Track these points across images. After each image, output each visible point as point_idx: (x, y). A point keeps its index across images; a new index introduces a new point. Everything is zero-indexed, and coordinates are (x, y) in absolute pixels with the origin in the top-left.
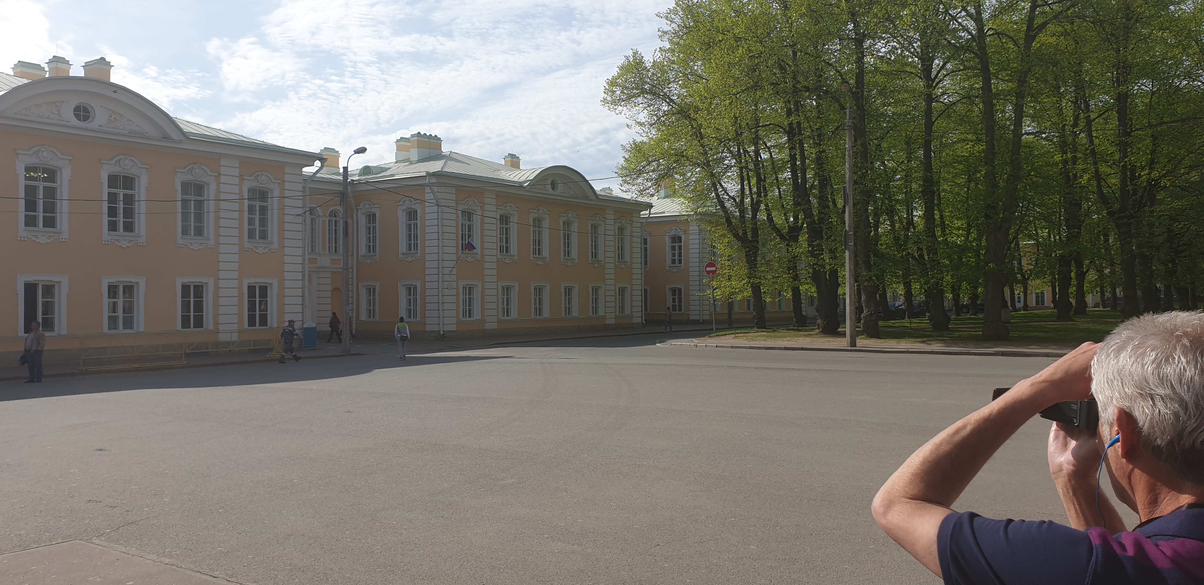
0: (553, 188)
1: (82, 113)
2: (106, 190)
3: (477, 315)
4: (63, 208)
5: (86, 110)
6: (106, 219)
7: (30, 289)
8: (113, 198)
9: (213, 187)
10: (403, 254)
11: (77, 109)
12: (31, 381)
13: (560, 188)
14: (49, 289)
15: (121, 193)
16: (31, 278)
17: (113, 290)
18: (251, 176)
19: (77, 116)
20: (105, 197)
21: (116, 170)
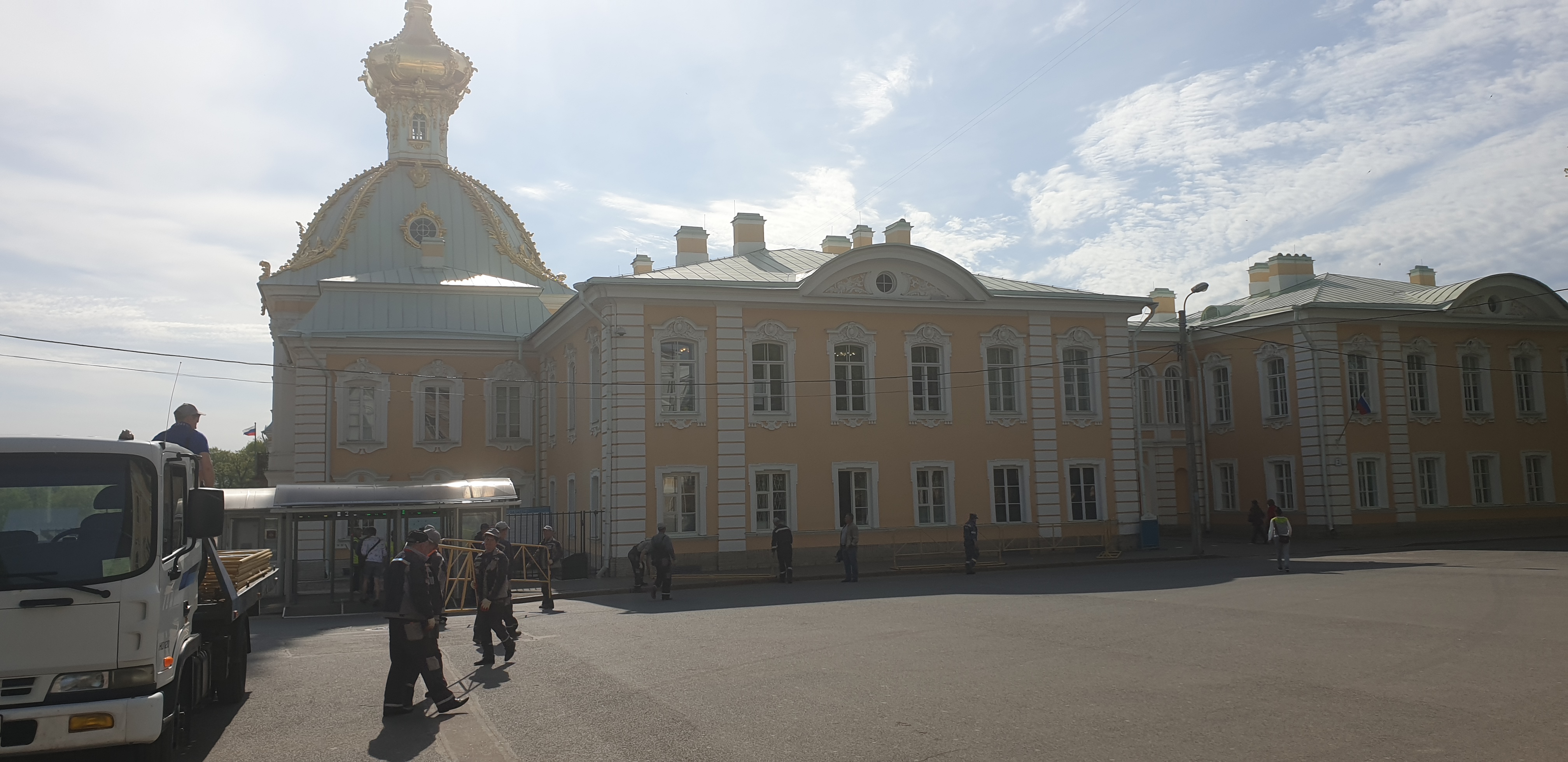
0: (1493, 309)
1: (884, 283)
2: (910, 364)
3: (1382, 503)
4: (871, 387)
5: (888, 279)
6: (911, 396)
7: (844, 476)
8: (917, 373)
9: (1022, 350)
10: (1268, 419)
11: (880, 279)
12: (848, 580)
13: (1505, 308)
14: (861, 478)
15: (925, 366)
16: (844, 466)
17: (922, 477)
18: (1065, 334)
19: (880, 287)
20: (910, 373)
21: (919, 341)
